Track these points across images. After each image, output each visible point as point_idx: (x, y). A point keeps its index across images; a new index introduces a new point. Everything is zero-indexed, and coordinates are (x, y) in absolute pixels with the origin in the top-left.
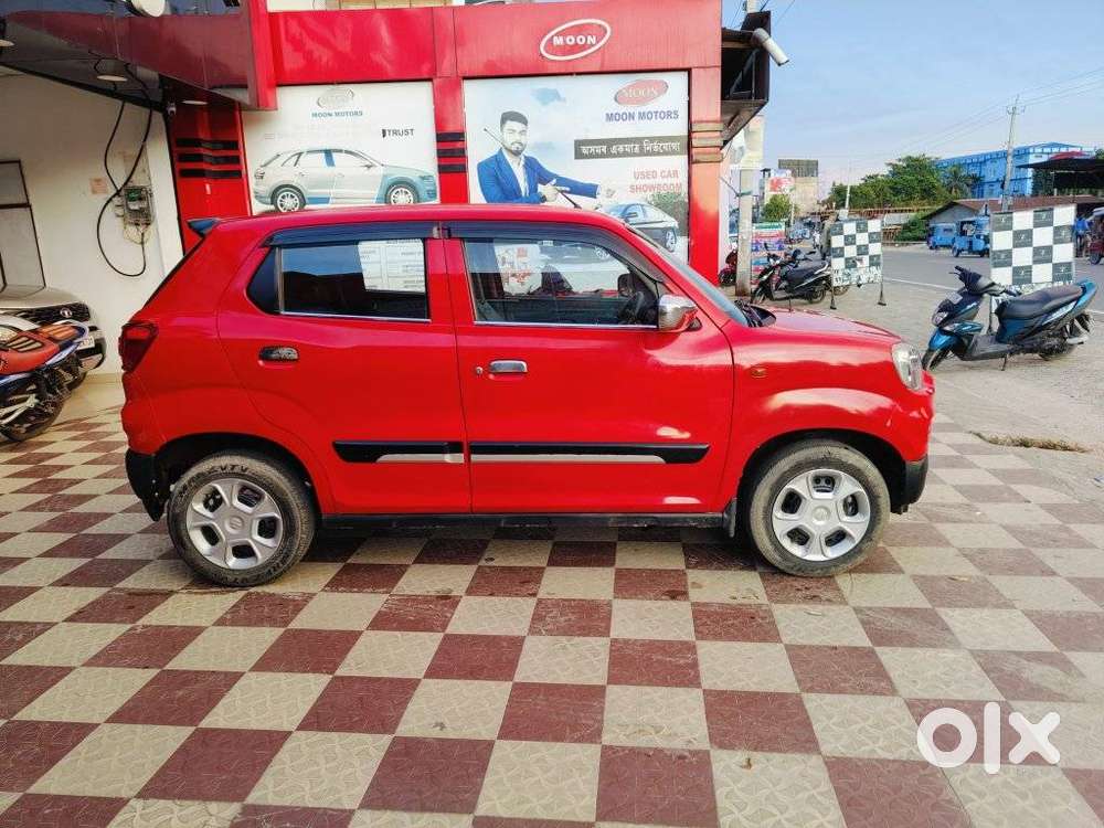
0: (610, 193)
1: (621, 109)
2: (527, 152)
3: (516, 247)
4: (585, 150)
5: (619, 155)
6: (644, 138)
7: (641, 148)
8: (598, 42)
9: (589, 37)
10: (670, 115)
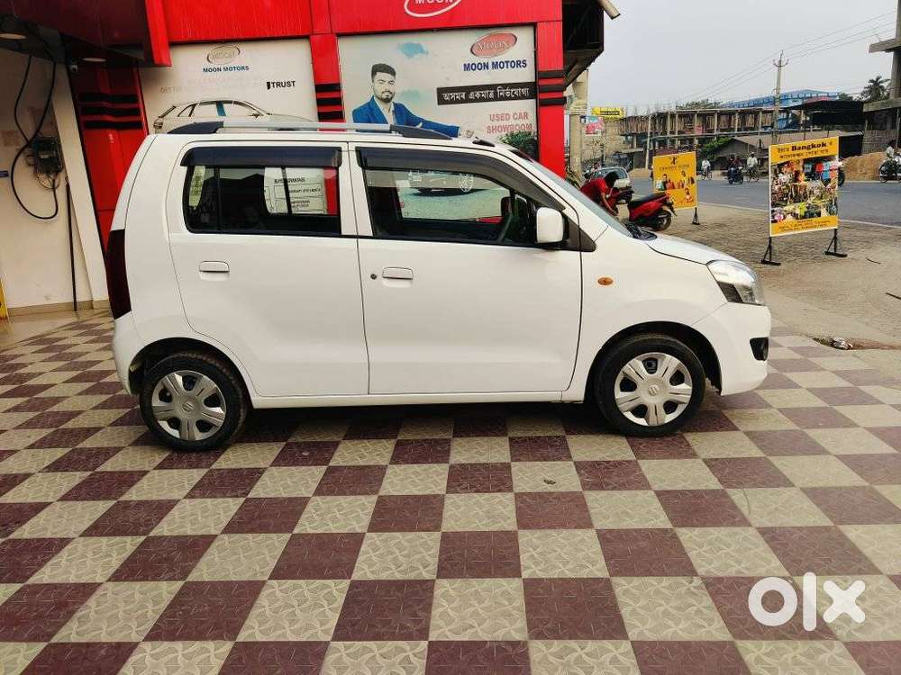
1: (476, 60)
4: (446, 97)
5: (476, 100)
6: (498, 85)
7: (496, 93)
10: (519, 64)
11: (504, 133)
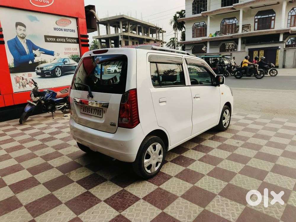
0: (58, 55)
1: (58, 27)
2: (27, 38)
3: (27, 73)
4: (48, 39)
5: (59, 42)
6: (66, 37)
7: (66, 40)
8: (50, 3)
9: (47, 1)
10: (73, 31)
11: (70, 55)
